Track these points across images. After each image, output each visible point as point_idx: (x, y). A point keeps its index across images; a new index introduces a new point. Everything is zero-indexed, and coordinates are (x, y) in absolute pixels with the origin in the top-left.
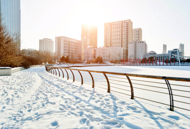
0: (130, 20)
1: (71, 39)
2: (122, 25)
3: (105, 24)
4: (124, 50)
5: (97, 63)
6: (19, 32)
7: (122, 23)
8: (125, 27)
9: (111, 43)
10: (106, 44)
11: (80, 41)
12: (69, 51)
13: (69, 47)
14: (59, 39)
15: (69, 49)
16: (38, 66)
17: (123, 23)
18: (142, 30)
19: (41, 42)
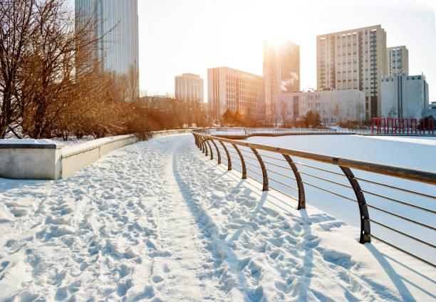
0: (380, 26)
1: (241, 72)
2: (360, 39)
3: (318, 38)
4: (367, 98)
5: (307, 127)
6: (136, 61)
7: (360, 34)
8: (369, 42)
9: (334, 82)
10: (322, 83)
11: (261, 77)
12: (237, 99)
13: (237, 90)
14: (214, 74)
15: (237, 94)
16: (173, 133)
17: (364, 32)
18: (407, 51)
19: (179, 81)
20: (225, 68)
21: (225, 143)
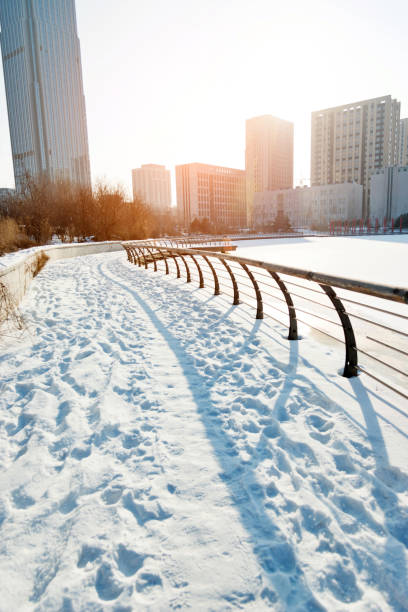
0: (390, 96)
2: (365, 115)
3: (314, 115)
5: (276, 231)
7: (366, 107)
8: (375, 119)
9: (331, 173)
10: (317, 174)
11: (242, 171)
12: (212, 201)
13: (212, 190)
15: (212, 196)
17: (370, 106)
19: (137, 175)
20: (196, 164)
21: (210, 259)
